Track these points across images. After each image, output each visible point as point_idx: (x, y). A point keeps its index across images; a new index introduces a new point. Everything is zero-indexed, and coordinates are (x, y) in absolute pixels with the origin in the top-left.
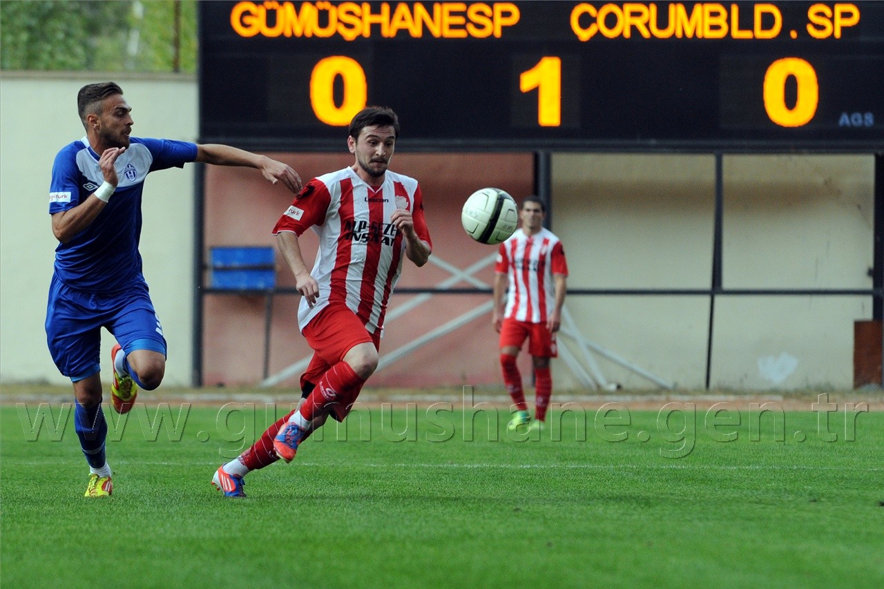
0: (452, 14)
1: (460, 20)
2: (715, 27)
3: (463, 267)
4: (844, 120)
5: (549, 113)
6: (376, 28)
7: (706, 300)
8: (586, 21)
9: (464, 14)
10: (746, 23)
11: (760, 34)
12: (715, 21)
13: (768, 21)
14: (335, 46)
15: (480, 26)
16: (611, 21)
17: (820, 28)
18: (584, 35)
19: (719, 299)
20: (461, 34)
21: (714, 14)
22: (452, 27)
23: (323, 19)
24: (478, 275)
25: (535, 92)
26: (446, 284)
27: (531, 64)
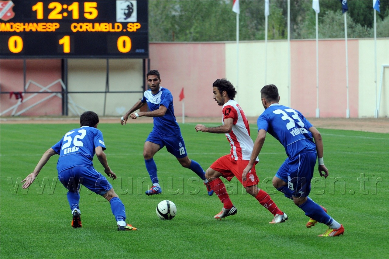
0: (43, 26)
1: (44, 27)
2: (106, 29)
3: (45, 86)
4: (137, 51)
5: (67, 49)
6: (24, 29)
7: (104, 94)
8: (75, 27)
9: (45, 26)
10: (113, 28)
11: (116, 30)
12: (106, 27)
13: (118, 27)
14: (14, 33)
15: (49, 29)
16: (81, 27)
17: (131, 29)
18: (75, 30)
19: (108, 94)
20: (44, 30)
21: (106, 26)
22: (43, 29)
23: (12, 27)
24: (49, 88)
25: (63, 45)
26: (41, 91)
27: (62, 38)
